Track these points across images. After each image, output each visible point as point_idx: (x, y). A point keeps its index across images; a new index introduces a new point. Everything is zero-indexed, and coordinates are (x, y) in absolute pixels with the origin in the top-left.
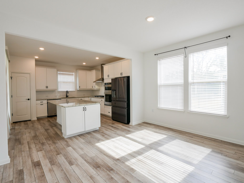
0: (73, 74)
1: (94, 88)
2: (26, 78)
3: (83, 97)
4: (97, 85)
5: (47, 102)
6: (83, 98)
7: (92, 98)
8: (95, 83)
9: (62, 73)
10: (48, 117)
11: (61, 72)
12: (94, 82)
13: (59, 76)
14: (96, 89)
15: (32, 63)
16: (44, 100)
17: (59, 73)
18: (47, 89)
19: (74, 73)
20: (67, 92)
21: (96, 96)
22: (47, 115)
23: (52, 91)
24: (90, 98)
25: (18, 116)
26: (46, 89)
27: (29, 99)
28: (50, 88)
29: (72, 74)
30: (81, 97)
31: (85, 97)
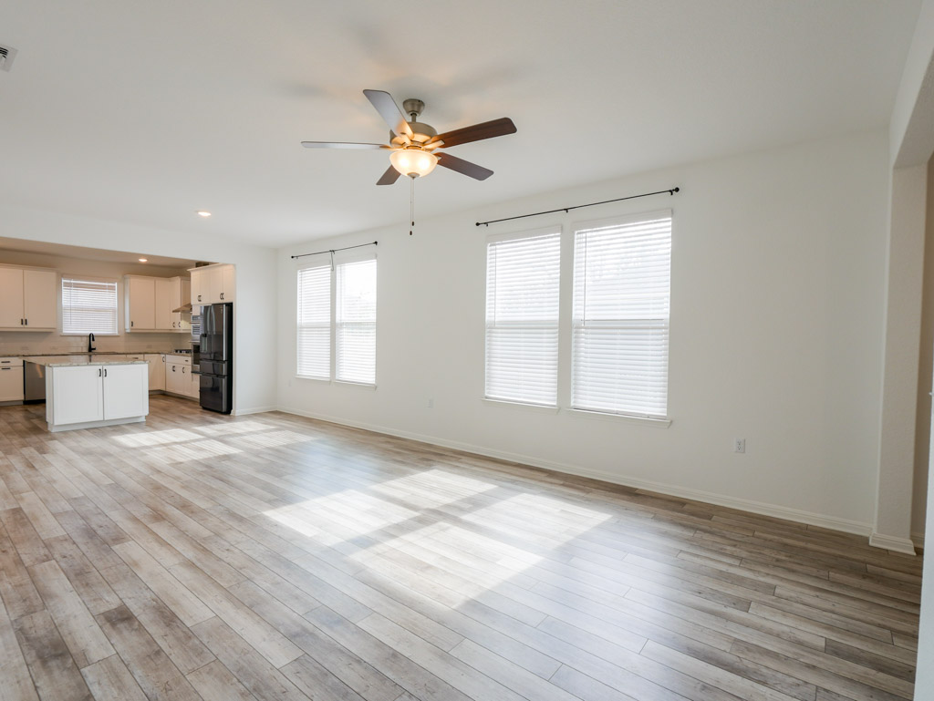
0: (114, 287)
1: (177, 327)
3: (140, 353)
4: (185, 320)
5: (24, 361)
8: (179, 314)
9: (74, 284)
10: (26, 402)
11: (73, 281)
12: (174, 311)
13: (65, 292)
14: (182, 332)
16: (13, 356)
18: (26, 326)
19: (116, 285)
20: (92, 337)
22: (23, 398)
24: (163, 356)
26: (22, 326)
28: (34, 324)
29: (109, 286)
30: (134, 353)
31: (149, 354)
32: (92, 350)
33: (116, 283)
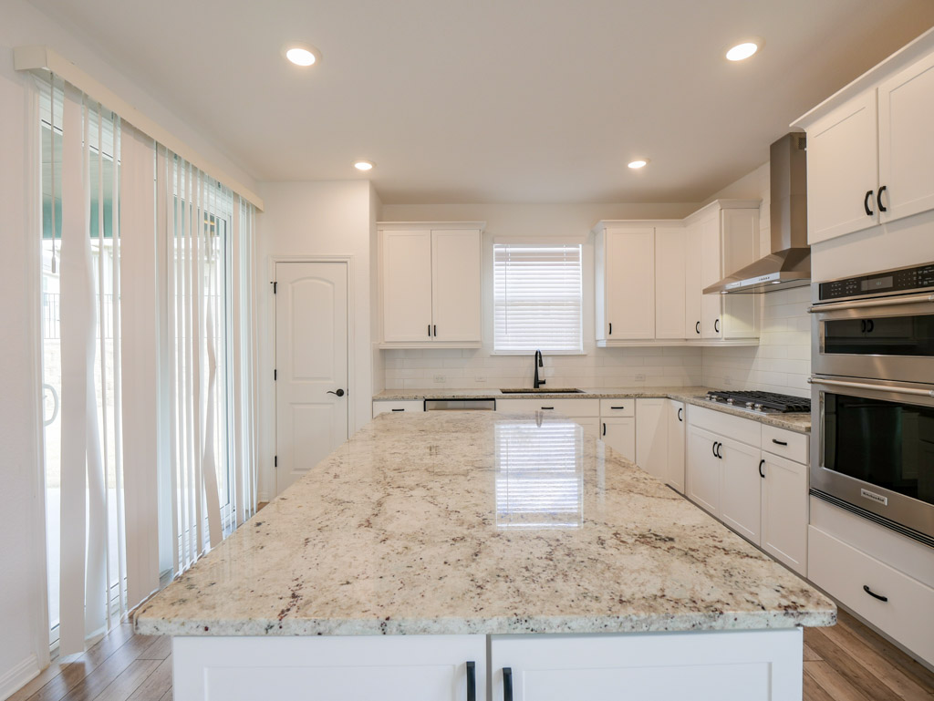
0: (577, 253)
2: (331, 283)
3: (627, 397)
4: (733, 313)
6: (632, 401)
7: (690, 407)
8: (715, 297)
9: (512, 254)
11: (509, 250)
13: (499, 271)
15: (357, 206)
16: (408, 399)
17: (498, 254)
19: (580, 248)
20: (538, 358)
21: (723, 396)
24: (681, 405)
25: (296, 470)
27: (340, 393)
28: (447, 336)
29: (568, 253)
30: (615, 397)
31: (645, 397)
32: (540, 386)
33: (580, 245)
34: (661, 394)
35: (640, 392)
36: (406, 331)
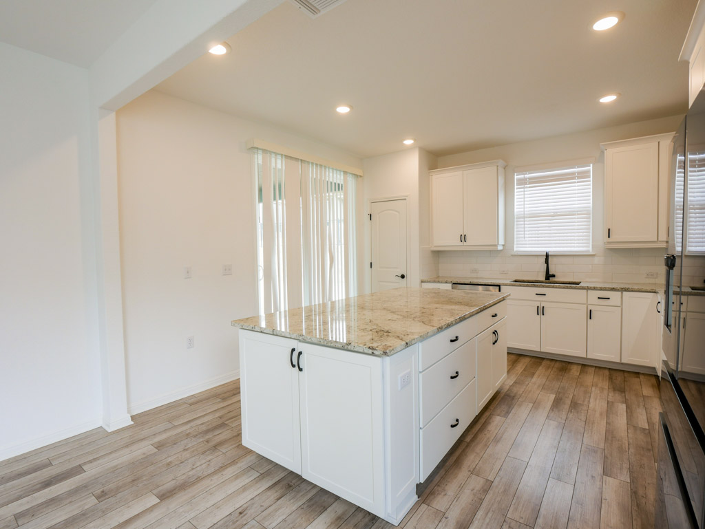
0: (588, 172)
2: (398, 212)
6: (619, 293)
9: (530, 179)
11: (528, 176)
13: (518, 193)
17: (518, 180)
18: (463, 243)
19: (591, 168)
20: (550, 257)
23: (463, 251)
24: (660, 299)
26: (461, 244)
27: (403, 277)
30: (601, 289)
31: (632, 291)
32: (551, 278)
33: (591, 165)
34: (649, 289)
35: (627, 287)
36: (446, 239)
